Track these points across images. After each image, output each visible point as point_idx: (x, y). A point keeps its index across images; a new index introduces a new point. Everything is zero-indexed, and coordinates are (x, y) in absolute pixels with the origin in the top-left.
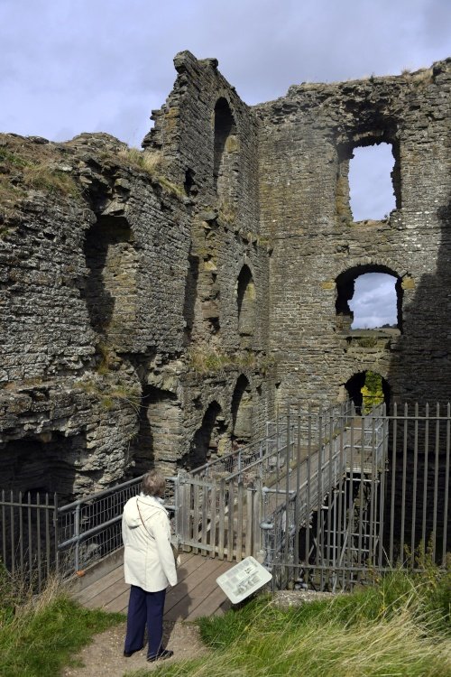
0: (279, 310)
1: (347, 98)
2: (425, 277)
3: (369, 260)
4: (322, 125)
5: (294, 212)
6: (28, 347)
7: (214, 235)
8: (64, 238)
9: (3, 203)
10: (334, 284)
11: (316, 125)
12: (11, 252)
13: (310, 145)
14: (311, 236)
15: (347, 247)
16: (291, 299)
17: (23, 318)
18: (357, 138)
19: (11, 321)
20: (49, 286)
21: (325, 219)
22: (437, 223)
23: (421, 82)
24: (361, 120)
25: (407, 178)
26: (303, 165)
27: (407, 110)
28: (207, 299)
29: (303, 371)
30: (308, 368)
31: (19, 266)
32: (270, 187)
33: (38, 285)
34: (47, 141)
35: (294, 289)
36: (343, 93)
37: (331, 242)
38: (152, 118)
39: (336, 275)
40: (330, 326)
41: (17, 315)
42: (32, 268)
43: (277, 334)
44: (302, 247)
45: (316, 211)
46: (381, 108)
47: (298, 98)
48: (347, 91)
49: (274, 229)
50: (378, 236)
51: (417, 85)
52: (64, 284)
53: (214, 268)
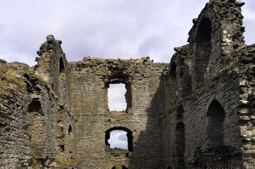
0: (80, 143)
1: (109, 65)
2: (142, 132)
3: (119, 125)
4: (99, 74)
5: (87, 106)
6: (11, 155)
7: (62, 112)
8: (22, 107)
9: (2, 88)
10: (105, 134)
11: (96, 73)
12: (6, 111)
13: (94, 81)
14: (95, 115)
15: (110, 120)
16: (86, 139)
17: (10, 142)
18: (112, 80)
19: (5, 143)
20: (18, 128)
21: (101, 109)
22: (145, 113)
23: (139, 64)
24: (114, 74)
25: (134, 97)
26: (91, 88)
27: (133, 73)
28: (59, 138)
29: (92, 166)
30: (94, 165)
31: (9, 118)
32: (76, 95)
33: (15, 127)
34: (6, 62)
35: (87, 135)
36: (107, 63)
37: (103, 118)
38: (36, 60)
39: (105, 130)
40: (103, 149)
41: (8, 140)
42: (13, 119)
43: (80, 152)
44: (91, 119)
45: (97, 106)
46: (123, 70)
47: (88, 62)
48: (109, 62)
49: (78, 112)
50: (123, 117)
51: (137, 64)
52: (22, 128)
53: (62, 125)
